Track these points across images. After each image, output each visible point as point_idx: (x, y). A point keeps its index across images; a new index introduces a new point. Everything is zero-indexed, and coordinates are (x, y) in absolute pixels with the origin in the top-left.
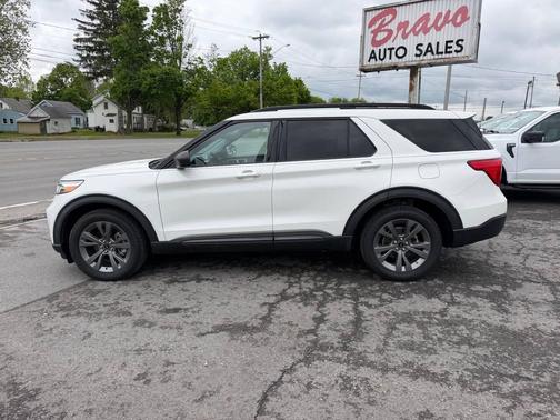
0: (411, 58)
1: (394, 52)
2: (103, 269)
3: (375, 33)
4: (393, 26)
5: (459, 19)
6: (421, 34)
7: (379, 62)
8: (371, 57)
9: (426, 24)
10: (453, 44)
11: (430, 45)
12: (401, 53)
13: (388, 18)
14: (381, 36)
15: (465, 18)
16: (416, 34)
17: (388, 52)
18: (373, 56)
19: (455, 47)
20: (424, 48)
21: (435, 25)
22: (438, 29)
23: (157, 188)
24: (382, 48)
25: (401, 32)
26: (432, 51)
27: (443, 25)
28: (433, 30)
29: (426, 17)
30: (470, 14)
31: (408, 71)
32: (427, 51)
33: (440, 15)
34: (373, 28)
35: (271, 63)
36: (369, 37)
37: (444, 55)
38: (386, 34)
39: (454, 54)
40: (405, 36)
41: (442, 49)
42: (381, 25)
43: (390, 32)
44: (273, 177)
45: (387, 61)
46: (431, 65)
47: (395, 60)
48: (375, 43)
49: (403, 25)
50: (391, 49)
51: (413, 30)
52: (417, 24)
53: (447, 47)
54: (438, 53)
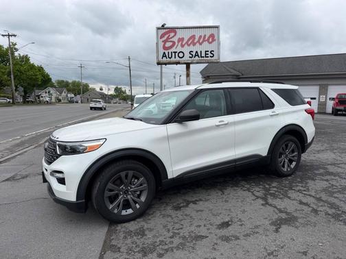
0: (187, 58)
1: (177, 54)
2: (124, 213)
3: (165, 42)
4: (175, 39)
5: (210, 40)
6: (191, 45)
7: (168, 59)
8: (163, 56)
9: (194, 40)
10: (209, 53)
11: (197, 52)
12: (181, 55)
13: (172, 34)
14: (168, 44)
15: (213, 40)
16: (189, 45)
17: (173, 54)
18: (164, 55)
19: (210, 55)
20: (194, 54)
21: (198, 41)
22: (201, 44)
23: (169, 138)
24: (170, 51)
25: (180, 43)
26: (198, 55)
27: (202, 42)
28: (198, 44)
29: (193, 37)
30: (216, 38)
31: (185, 65)
32: (195, 55)
33: (201, 36)
34: (164, 39)
35: (16, 54)
36: (161, 44)
37: (205, 58)
38: (171, 43)
39: (210, 58)
40: (182, 46)
41: (203, 55)
42: (168, 38)
43: (174, 43)
44: (235, 123)
45: (173, 59)
46: (197, 63)
47: (178, 59)
48: (165, 48)
49: (181, 40)
50: (175, 52)
51: (187, 43)
52: (188, 40)
53: (206, 54)
54: (201, 57)
